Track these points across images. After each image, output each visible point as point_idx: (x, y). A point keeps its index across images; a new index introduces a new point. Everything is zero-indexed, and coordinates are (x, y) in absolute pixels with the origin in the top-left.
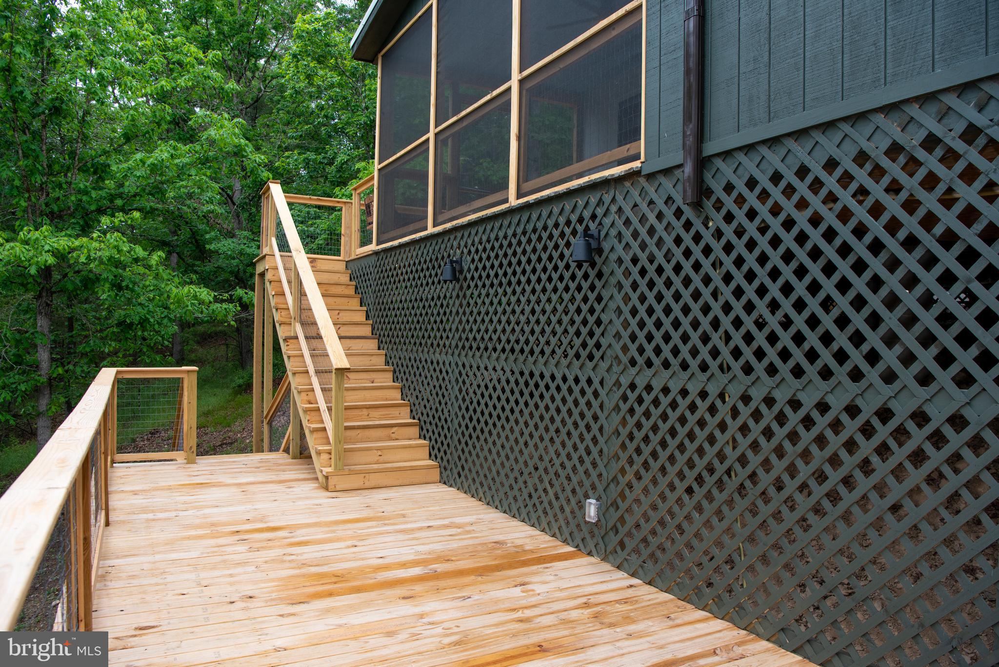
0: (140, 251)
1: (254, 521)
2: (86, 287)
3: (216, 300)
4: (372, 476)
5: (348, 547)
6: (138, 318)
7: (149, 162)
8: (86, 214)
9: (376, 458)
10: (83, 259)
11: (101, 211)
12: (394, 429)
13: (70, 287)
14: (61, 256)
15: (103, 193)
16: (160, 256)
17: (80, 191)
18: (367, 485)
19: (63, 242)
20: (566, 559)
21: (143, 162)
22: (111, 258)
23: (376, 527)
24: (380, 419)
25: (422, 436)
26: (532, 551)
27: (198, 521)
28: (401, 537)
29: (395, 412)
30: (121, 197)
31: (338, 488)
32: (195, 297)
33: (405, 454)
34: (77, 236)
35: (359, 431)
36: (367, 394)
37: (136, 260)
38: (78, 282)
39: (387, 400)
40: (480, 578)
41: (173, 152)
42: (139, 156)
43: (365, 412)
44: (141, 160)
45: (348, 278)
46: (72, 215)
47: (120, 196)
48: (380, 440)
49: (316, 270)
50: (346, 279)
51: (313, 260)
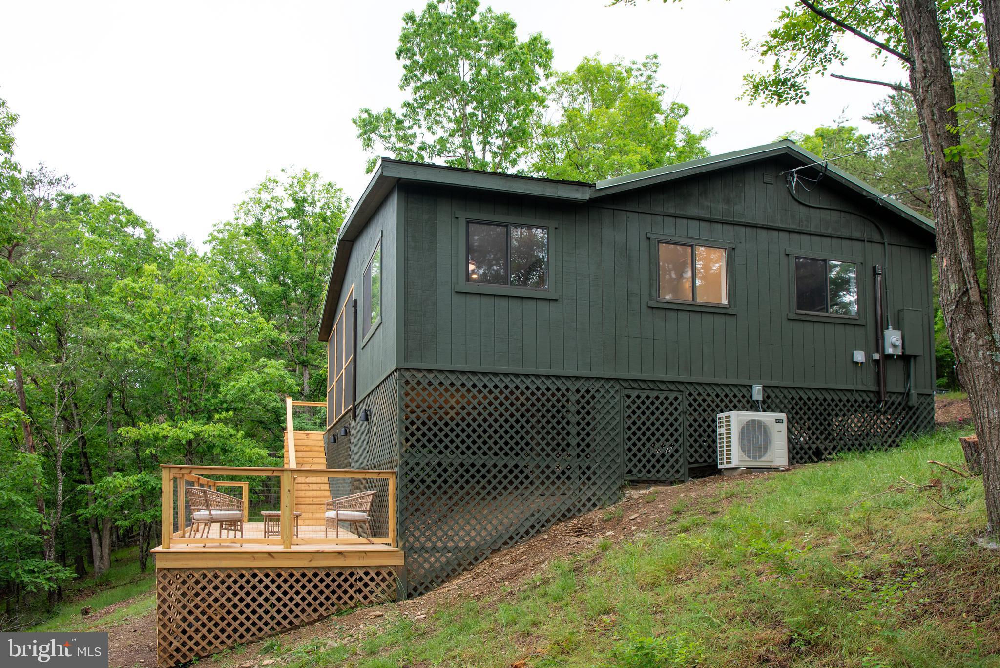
2: (209, 450)
3: (269, 455)
7: (237, 386)
8: (210, 411)
10: (206, 436)
11: (216, 411)
13: (201, 450)
14: (196, 435)
15: (217, 401)
17: (206, 400)
19: (197, 428)
21: (234, 386)
22: (219, 435)
32: (258, 454)
34: (205, 424)
37: (231, 436)
38: (204, 447)
46: (203, 412)
47: (225, 401)
49: (308, 439)
50: (322, 443)
51: (307, 435)
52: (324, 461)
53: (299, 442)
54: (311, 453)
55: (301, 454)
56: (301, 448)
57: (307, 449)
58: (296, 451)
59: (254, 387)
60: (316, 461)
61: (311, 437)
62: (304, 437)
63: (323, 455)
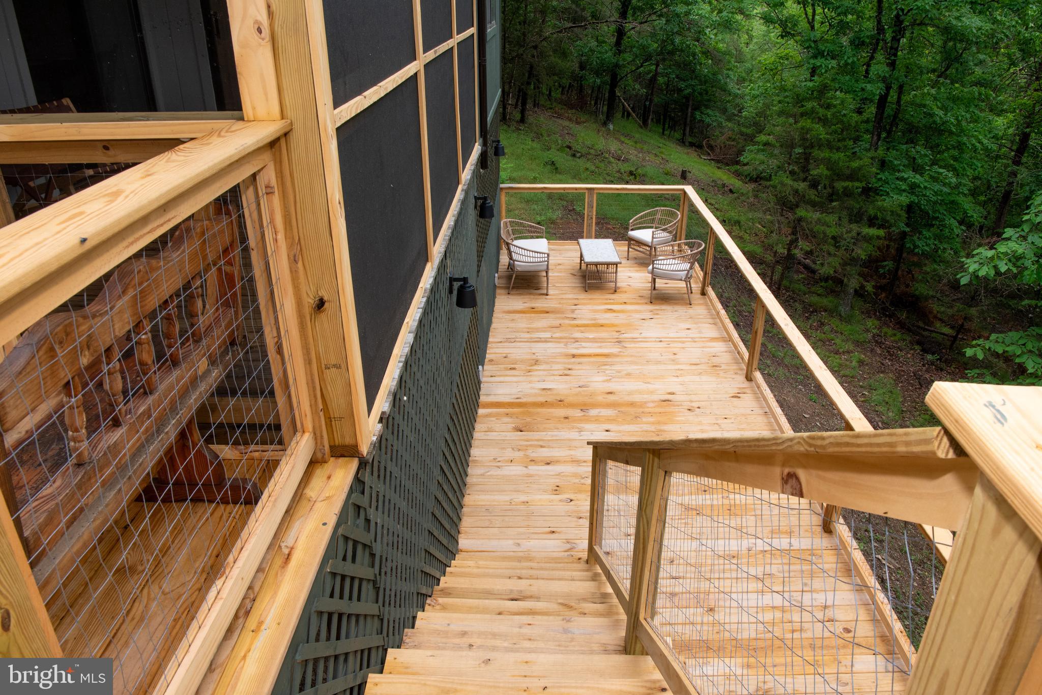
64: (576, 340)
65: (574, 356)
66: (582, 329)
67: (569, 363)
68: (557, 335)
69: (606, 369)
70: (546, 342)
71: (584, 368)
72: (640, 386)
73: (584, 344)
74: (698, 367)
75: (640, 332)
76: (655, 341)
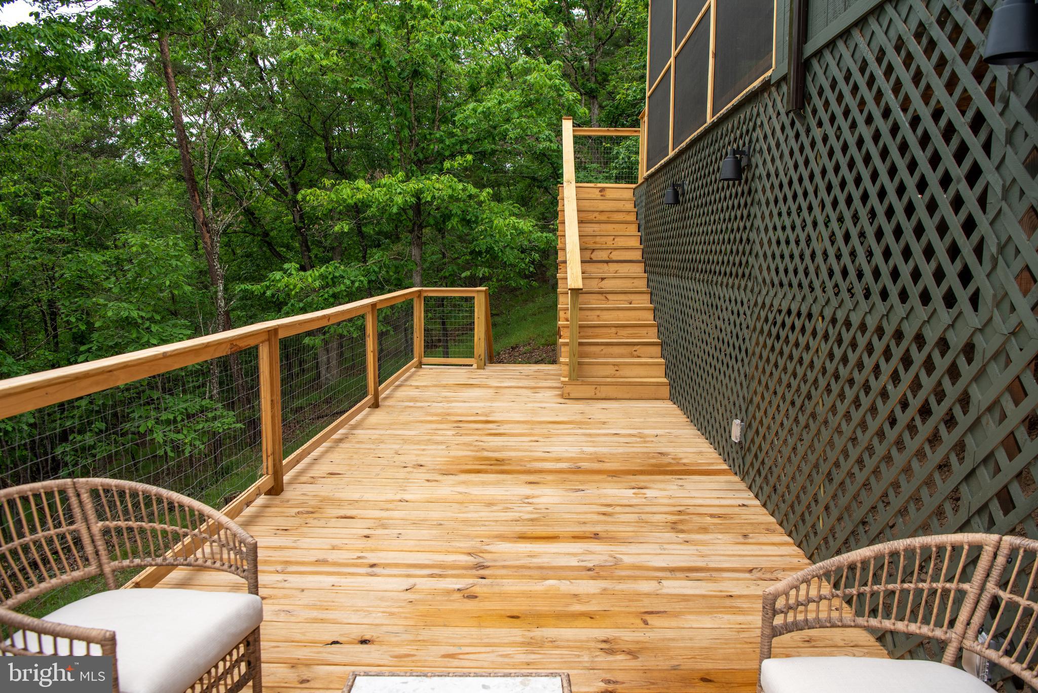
0: (472, 190)
1: (481, 415)
4: (603, 388)
5: (532, 441)
6: (485, 247)
7: (480, 109)
9: (614, 372)
12: (636, 348)
16: (488, 193)
18: (599, 395)
20: (709, 475)
21: (474, 110)
22: (450, 197)
23: (572, 429)
24: (628, 337)
25: (662, 356)
26: (684, 464)
27: (440, 411)
28: (584, 438)
29: (643, 331)
30: (467, 143)
31: (572, 396)
33: (641, 371)
35: (603, 347)
36: (620, 314)
37: (470, 197)
38: (438, 216)
39: (639, 320)
40: (610, 479)
41: (500, 98)
42: (471, 106)
43: (613, 330)
44: (473, 109)
45: (633, 205)
48: (622, 356)
49: (603, 198)
50: (630, 206)
51: (602, 190)
52: (635, 242)
53: (586, 204)
54: (610, 226)
55: (590, 229)
56: (591, 216)
57: (603, 217)
58: (580, 222)
59: (508, 110)
60: (620, 242)
61: (610, 194)
62: (596, 194)
63: (633, 229)
64: (593, 572)
65: (596, 536)
66: (577, 608)
67: (606, 523)
68: (646, 586)
69: (532, 513)
70: (672, 570)
71: (575, 516)
72: (476, 491)
73: (574, 562)
74: (342, 512)
75: (409, 596)
76: (385, 566)
